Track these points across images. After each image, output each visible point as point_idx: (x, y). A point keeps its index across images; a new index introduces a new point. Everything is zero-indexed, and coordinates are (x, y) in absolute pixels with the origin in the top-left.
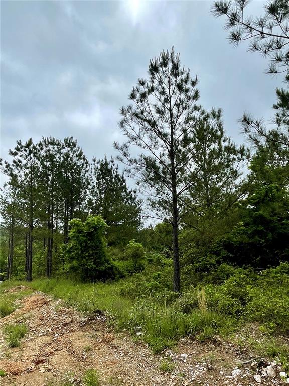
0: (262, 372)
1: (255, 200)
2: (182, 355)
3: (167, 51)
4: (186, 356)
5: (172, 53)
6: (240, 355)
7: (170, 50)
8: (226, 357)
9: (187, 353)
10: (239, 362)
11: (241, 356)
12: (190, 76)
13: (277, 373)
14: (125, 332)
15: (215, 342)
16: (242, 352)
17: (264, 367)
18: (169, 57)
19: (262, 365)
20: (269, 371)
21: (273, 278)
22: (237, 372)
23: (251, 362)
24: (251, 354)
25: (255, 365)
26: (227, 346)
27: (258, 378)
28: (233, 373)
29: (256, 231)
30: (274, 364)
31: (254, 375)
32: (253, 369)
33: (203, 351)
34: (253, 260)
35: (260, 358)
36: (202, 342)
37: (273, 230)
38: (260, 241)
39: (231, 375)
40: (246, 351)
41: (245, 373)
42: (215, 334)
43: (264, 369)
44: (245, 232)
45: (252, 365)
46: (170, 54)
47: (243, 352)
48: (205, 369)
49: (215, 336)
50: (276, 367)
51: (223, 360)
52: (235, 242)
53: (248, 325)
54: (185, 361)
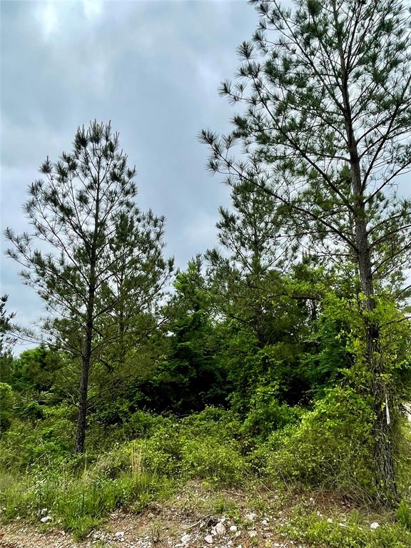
0: (212, 532)
1: (180, 327)
2: (117, 534)
3: (102, 123)
4: (122, 533)
5: (109, 128)
6: (185, 519)
7: (106, 123)
8: (170, 524)
9: (122, 530)
10: (185, 527)
11: (187, 520)
12: (127, 164)
13: (227, 528)
14: (19, 521)
15: (154, 509)
16: (188, 516)
17: (214, 526)
18: (104, 132)
19: (212, 523)
20: (219, 528)
21: (197, 426)
22: (186, 538)
23: (200, 523)
24: (199, 515)
25: (204, 526)
26: (169, 512)
27: (209, 539)
28: (182, 539)
29: (179, 367)
30: (223, 520)
31: (205, 536)
32: (202, 530)
33: (141, 524)
34: (174, 404)
35: (209, 517)
36: (139, 513)
37: (197, 366)
38: (183, 380)
39: (181, 542)
40: (193, 512)
41: (194, 537)
42: (153, 500)
43: (214, 528)
44: (167, 369)
45: (201, 526)
46: (105, 128)
47: (188, 514)
48: (150, 543)
49: (153, 502)
50: (225, 522)
51: (167, 529)
52: (154, 381)
53: (189, 483)
54: (122, 540)
